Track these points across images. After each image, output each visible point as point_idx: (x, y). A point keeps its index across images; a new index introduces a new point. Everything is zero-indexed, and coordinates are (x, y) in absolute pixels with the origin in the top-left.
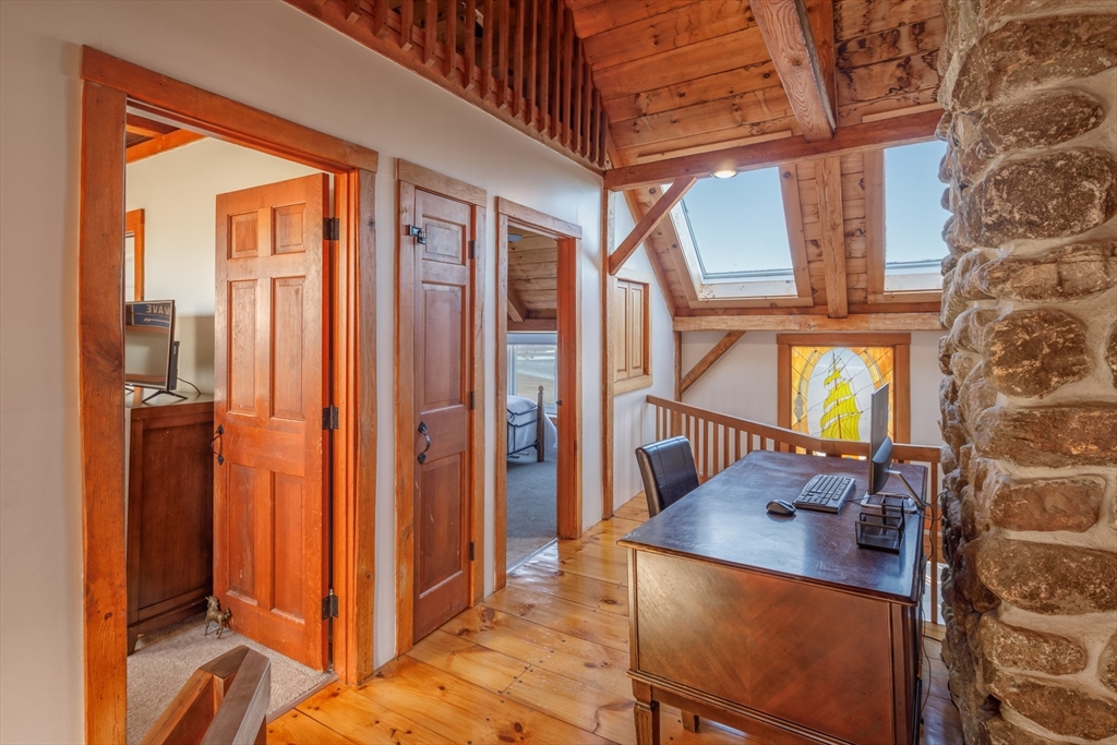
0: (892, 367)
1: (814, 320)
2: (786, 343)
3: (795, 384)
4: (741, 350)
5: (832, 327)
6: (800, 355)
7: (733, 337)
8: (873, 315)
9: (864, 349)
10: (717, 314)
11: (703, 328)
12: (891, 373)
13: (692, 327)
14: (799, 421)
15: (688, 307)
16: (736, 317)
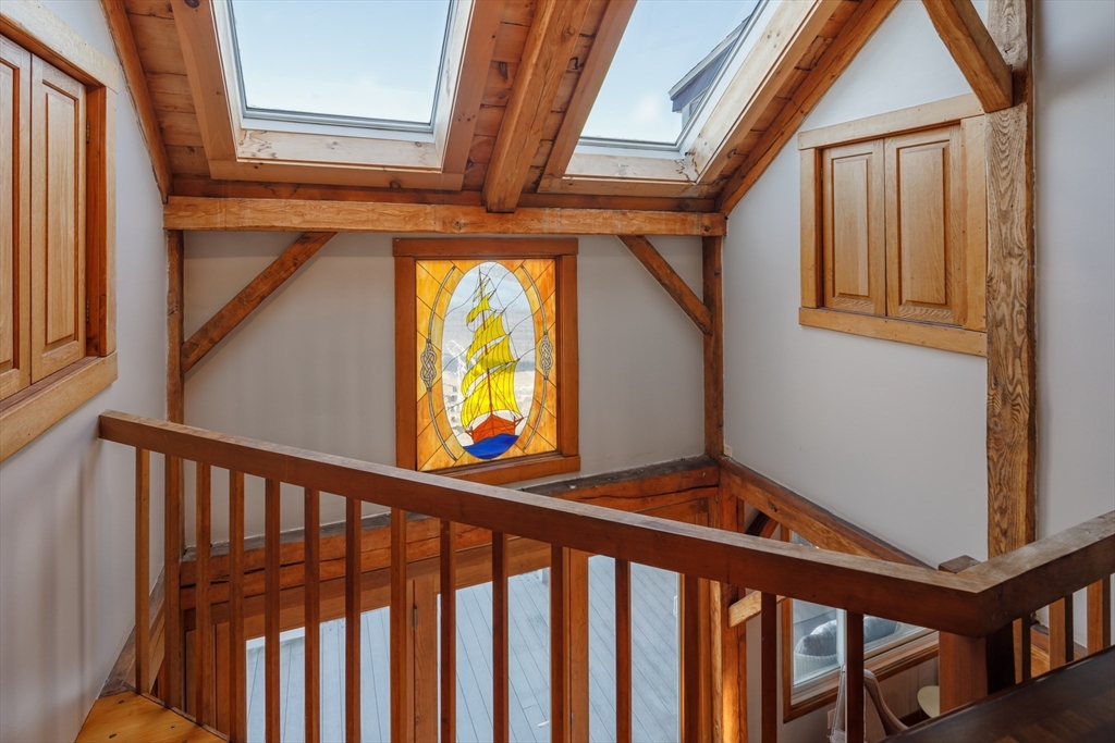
0: (553, 288)
1: (465, 214)
2: (408, 252)
3: (422, 326)
4: (324, 268)
5: (492, 228)
6: (428, 272)
7: (310, 242)
8: (548, 211)
9: (519, 262)
10: (275, 195)
11: (247, 223)
12: (553, 297)
13: (219, 220)
14: (429, 389)
15: (206, 176)
16: (325, 204)
